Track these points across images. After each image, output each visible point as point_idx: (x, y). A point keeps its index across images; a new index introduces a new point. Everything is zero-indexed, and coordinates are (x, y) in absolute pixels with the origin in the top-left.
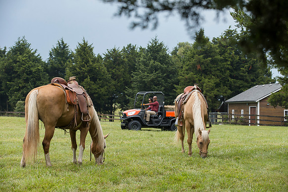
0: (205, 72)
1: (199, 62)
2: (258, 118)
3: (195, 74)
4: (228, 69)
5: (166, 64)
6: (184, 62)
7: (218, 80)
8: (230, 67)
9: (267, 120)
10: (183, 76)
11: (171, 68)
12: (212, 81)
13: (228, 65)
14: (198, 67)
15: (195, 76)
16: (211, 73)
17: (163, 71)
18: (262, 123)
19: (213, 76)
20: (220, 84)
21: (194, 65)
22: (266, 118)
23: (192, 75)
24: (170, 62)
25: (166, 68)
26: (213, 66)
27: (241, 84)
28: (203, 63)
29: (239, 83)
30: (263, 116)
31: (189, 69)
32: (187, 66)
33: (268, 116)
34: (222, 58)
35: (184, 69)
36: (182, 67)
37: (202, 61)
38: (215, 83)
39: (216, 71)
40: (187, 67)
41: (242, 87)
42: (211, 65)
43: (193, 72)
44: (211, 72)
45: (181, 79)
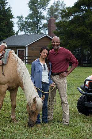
2: (27, 58)
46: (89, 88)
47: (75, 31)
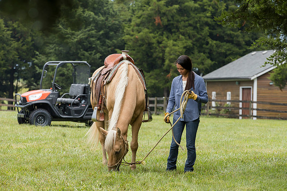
0: (169, 29)
1: (158, 12)
2: (255, 106)
3: (151, 33)
4: (207, 24)
5: (104, 14)
6: (133, 11)
7: (189, 43)
8: (209, 20)
9: (269, 110)
10: (132, 35)
11: (111, 21)
12: (180, 43)
13: (208, 17)
14: (158, 20)
15: (152, 35)
16: (178, 31)
17: (99, 27)
18: (261, 114)
19: (181, 36)
20: (193, 49)
21: (150, 16)
22: (268, 107)
23: (146, 33)
24: (111, 11)
25: (103, 21)
26: (182, 18)
27: (228, 50)
28: (164, 14)
29: (225, 47)
30: (263, 103)
31: (142, 23)
32: (139, 17)
33: (271, 104)
34: (197, 5)
35: (133, 23)
36: (130, 21)
37: (163, 11)
38: (184, 48)
39: (186, 27)
40: (138, 21)
41: (230, 54)
42: (178, 17)
43: (148, 28)
44: (177, 28)
45: (129, 40)
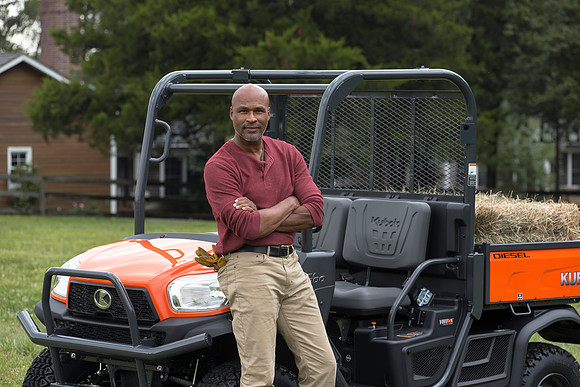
46: (69, 313)
47: (162, 27)
